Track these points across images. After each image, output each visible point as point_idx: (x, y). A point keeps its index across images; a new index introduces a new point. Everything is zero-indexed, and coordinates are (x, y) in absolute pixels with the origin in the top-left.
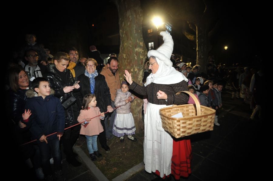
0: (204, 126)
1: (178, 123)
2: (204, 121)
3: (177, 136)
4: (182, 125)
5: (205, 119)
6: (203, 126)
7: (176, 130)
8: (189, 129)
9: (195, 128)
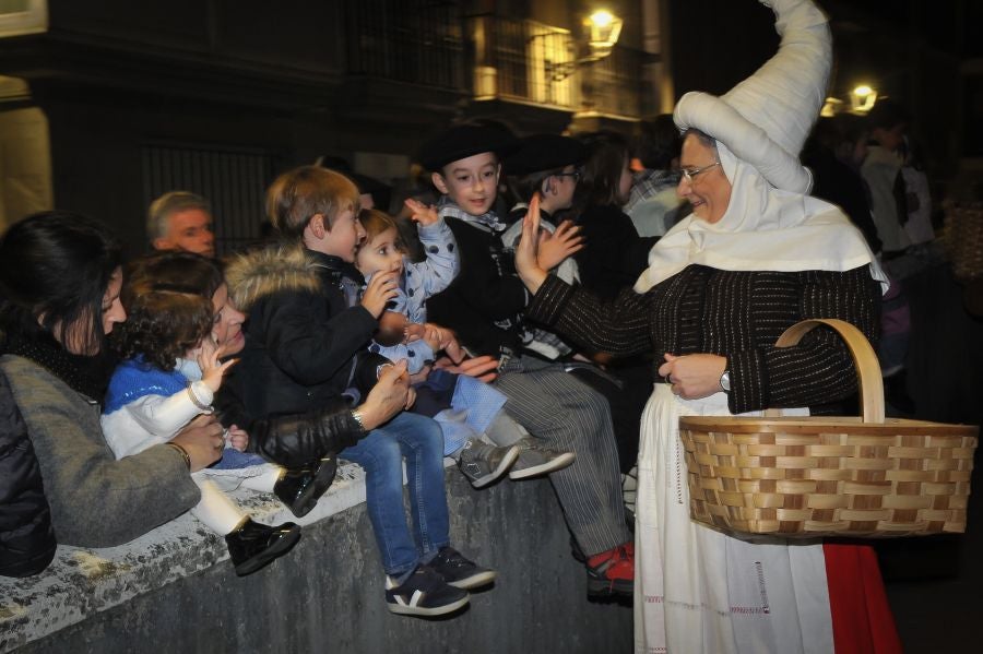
0: (903, 488)
1: (766, 451)
2: (907, 464)
3: (761, 523)
4: (786, 462)
5: (907, 452)
6: (900, 491)
7: (755, 487)
8: (822, 487)
9: (852, 490)
